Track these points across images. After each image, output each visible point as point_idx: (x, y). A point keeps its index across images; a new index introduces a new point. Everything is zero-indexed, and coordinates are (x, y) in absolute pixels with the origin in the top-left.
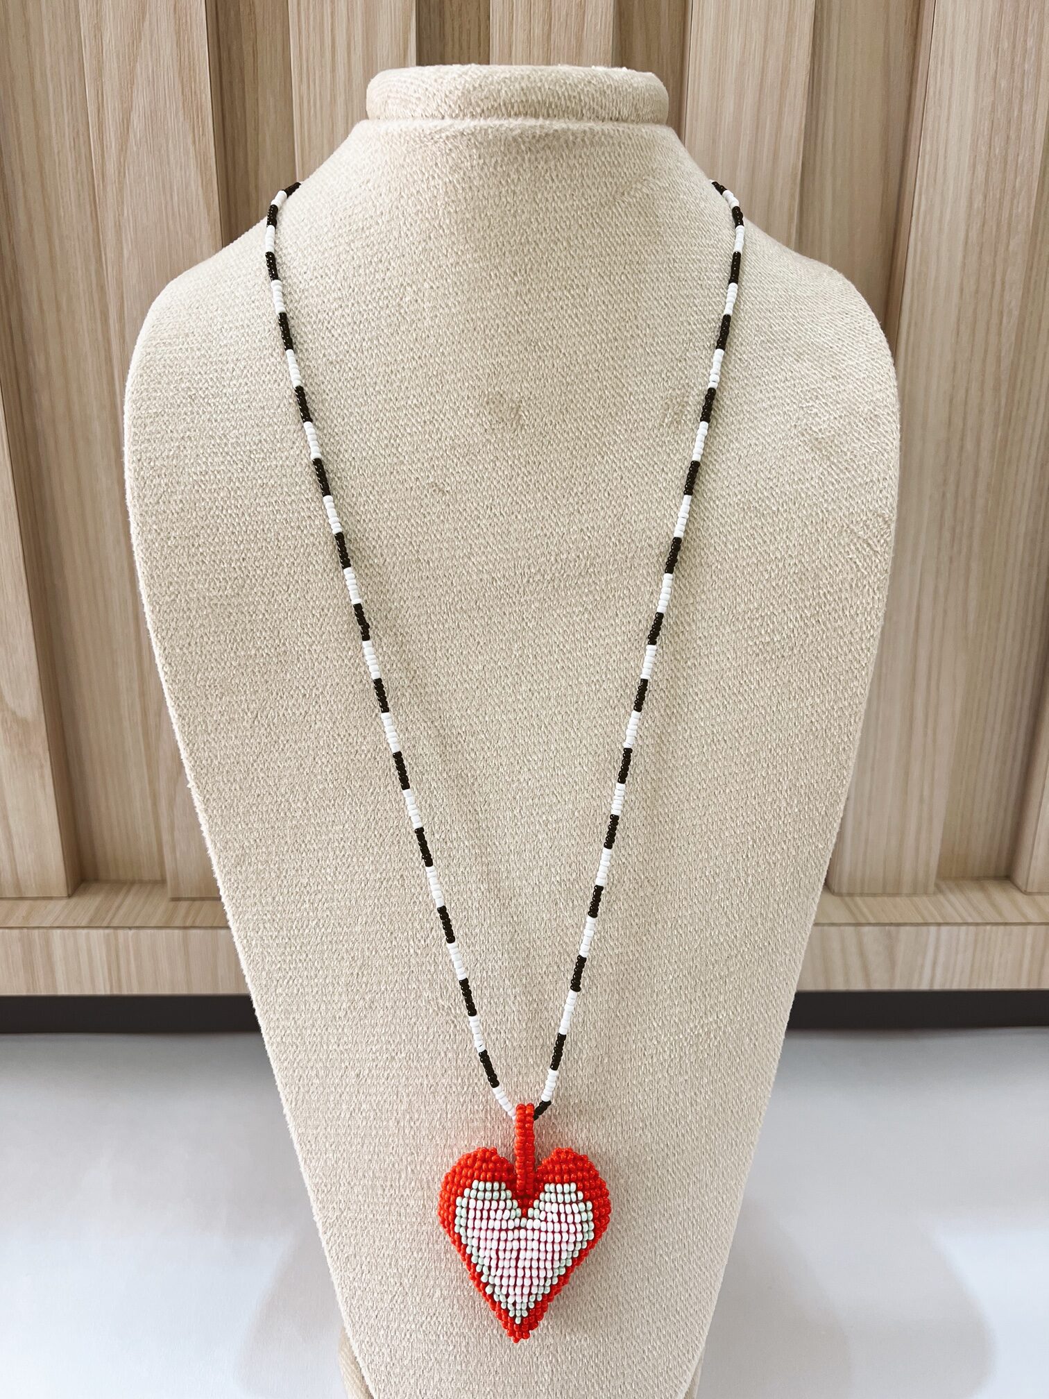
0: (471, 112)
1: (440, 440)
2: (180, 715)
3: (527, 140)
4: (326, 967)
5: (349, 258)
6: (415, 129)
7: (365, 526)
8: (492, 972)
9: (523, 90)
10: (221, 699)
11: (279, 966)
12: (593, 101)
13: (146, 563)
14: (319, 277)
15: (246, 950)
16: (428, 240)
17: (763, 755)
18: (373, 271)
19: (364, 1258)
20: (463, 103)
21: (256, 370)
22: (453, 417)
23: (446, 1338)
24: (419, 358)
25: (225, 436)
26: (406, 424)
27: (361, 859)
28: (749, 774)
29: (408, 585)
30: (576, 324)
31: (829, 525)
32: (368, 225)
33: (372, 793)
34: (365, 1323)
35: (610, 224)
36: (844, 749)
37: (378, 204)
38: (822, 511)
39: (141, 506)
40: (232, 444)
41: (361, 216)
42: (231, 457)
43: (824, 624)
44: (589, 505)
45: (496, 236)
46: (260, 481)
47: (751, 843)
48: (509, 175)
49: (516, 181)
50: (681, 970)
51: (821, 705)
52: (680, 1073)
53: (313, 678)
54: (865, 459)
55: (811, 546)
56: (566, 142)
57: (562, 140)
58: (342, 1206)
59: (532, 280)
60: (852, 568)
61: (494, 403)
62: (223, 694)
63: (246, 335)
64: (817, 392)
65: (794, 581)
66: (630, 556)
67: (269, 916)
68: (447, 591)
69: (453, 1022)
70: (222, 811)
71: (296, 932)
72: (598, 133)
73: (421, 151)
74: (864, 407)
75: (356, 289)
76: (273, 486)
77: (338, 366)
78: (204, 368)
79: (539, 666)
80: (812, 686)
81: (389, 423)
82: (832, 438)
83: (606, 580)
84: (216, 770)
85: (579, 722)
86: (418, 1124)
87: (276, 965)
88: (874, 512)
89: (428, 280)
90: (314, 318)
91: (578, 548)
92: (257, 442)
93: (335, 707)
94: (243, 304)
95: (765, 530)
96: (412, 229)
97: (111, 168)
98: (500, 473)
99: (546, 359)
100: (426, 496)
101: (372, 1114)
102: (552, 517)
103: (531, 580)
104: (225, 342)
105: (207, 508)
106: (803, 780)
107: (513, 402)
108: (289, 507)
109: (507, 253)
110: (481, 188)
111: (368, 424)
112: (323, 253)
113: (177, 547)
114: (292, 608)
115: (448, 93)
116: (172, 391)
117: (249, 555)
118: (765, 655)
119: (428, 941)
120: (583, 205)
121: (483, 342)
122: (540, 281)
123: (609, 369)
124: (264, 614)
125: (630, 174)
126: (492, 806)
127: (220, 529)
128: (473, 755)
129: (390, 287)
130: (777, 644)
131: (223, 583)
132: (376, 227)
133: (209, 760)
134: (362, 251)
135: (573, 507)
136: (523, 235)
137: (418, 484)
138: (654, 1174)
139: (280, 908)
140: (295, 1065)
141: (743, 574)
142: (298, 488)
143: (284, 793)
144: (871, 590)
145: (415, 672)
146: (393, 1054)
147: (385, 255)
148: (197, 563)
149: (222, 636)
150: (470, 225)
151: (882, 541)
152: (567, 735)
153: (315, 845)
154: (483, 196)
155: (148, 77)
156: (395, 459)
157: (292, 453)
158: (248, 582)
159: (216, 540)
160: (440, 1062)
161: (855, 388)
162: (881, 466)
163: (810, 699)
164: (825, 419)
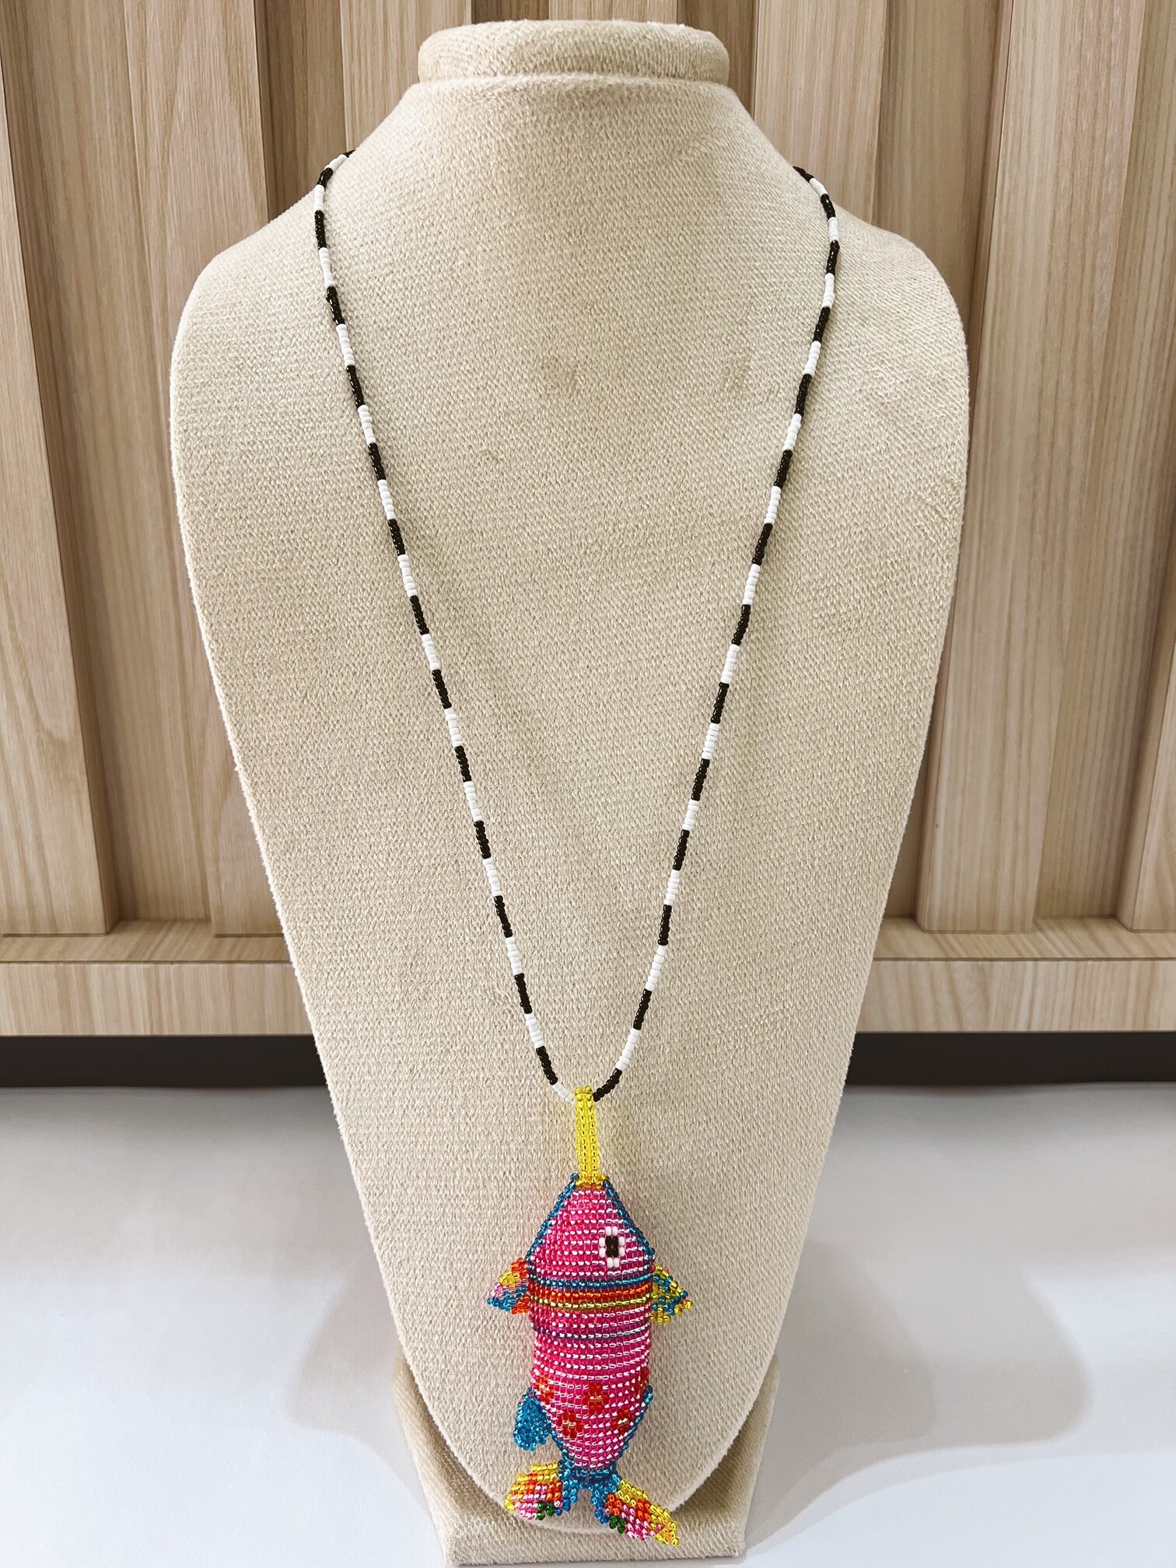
0: (524, 69)
1: (494, 406)
2: (227, 695)
3: (580, 95)
4: (379, 958)
5: (400, 222)
6: (467, 87)
7: (416, 495)
8: (550, 960)
9: (576, 44)
10: (269, 677)
11: (329, 957)
12: (649, 55)
13: (192, 536)
14: (370, 243)
15: (296, 941)
16: (481, 202)
17: (829, 732)
18: (425, 235)
19: (417, 1263)
20: (515, 59)
21: (306, 338)
22: (507, 383)
23: (502, 1342)
24: (472, 322)
25: (273, 405)
26: (458, 391)
27: (414, 844)
28: (814, 752)
29: (461, 558)
30: (633, 285)
31: (896, 492)
32: (420, 188)
33: (426, 776)
34: (418, 1329)
35: (667, 184)
36: (914, 726)
37: (430, 166)
38: (889, 478)
39: (187, 478)
40: (280, 413)
41: (412, 179)
42: (280, 427)
43: (892, 595)
44: (647, 472)
45: (550, 196)
46: (309, 451)
47: (817, 825)
48: (562, 133)
49: (570, 139)
50: (746, 957)
51: (889, 680)
52: (745, 1064)
53: (363, 655)
54: (933, 424)
55: (878, 514)
56: (621, 98)
57: (617, 96)
58: (395, 1209)
59: (587, 241)
60: (920, 536)
61: (549, 367)
62: (271, 673)
63: (294, 303)
64: (884, 357)
65: (860, 550)
66: (690, 525)
67: (319, 905)
68: (501, 564)
69: (510, 1012)
70: (271, 795)
71: (347, 920)
72: (653, 88)
73: (473, 109)
74: (932, 371)
75: (408, 254)
76: (322, 456)
77: (389, 333)
78: (252, 337)
79: (597, 642)
80: (880, 660)
81: (441, 390)
82: (898, 403)
83: (666, 551)
84: (264, 752)
85: (639, 700)
86: (473, 1120)
87: (327, 957)
88: (943, 479)
89: (481, 243)
90: (364, 284)
91: (637, 517)
92: (306, 411)
93: (386, 685)
94: (292, 273)
95: (830, 497)
96: (465, 191)
97: (155, 153)
98: (555, 440)
99: (601, 321)
100: (479, 464)
101: (426, 1111)
102: (610, 485)
103: (588, 551)
104: (273, 311)
105: (255, 478)
106: (871, 758)
107: (569, 366)
108: (339, 477)
109: (562, 214)
110: (534, 146)
111: (420, 392)
112: (374, 218)
113: (224, 519)
114: (341, 583)
115: (500, 50)
116: (219, 360)
117: (297, 527)
118: (831, 628)
119: (484, 928)
120: (639, 163)
121: (537, 305)
122: (596, 242)
123: (667, 332)
124: (313, 589)
125: (688, 133)
126: (549, 788)
127: (268, 500)
128: (529, 735)
129: (442, 251)
130: (843, 616)
131: (272, 556)
132: (428, 190)
133: (257, 741)
134: (413, 214)
135: (632, 475)
136: (578, 194)
137: (471, 452)
138: (719, 1171)
139: (331, 897)
140: (347, 1061)
141: (807, 543)
142: (347, 458)
143: (334, 775)
144: (940, 559)
145: (469, 648)
146: (448, 1047)
147: (437, 218)
148: (245, 536)
149: (270, 612)
150: (523, 185)
151: (951, 508)
152: (626, 713)
153: (366, 831)
154: (537, 155)
155: (193, 57)
156: (448, 427)
157: (341, 422)
158: (297, 555)
159: (264, 511)
160: (497, 1054)
161: (923, 352)
162: (950, 430)
163: (878, 673)
164: (892, 383)
